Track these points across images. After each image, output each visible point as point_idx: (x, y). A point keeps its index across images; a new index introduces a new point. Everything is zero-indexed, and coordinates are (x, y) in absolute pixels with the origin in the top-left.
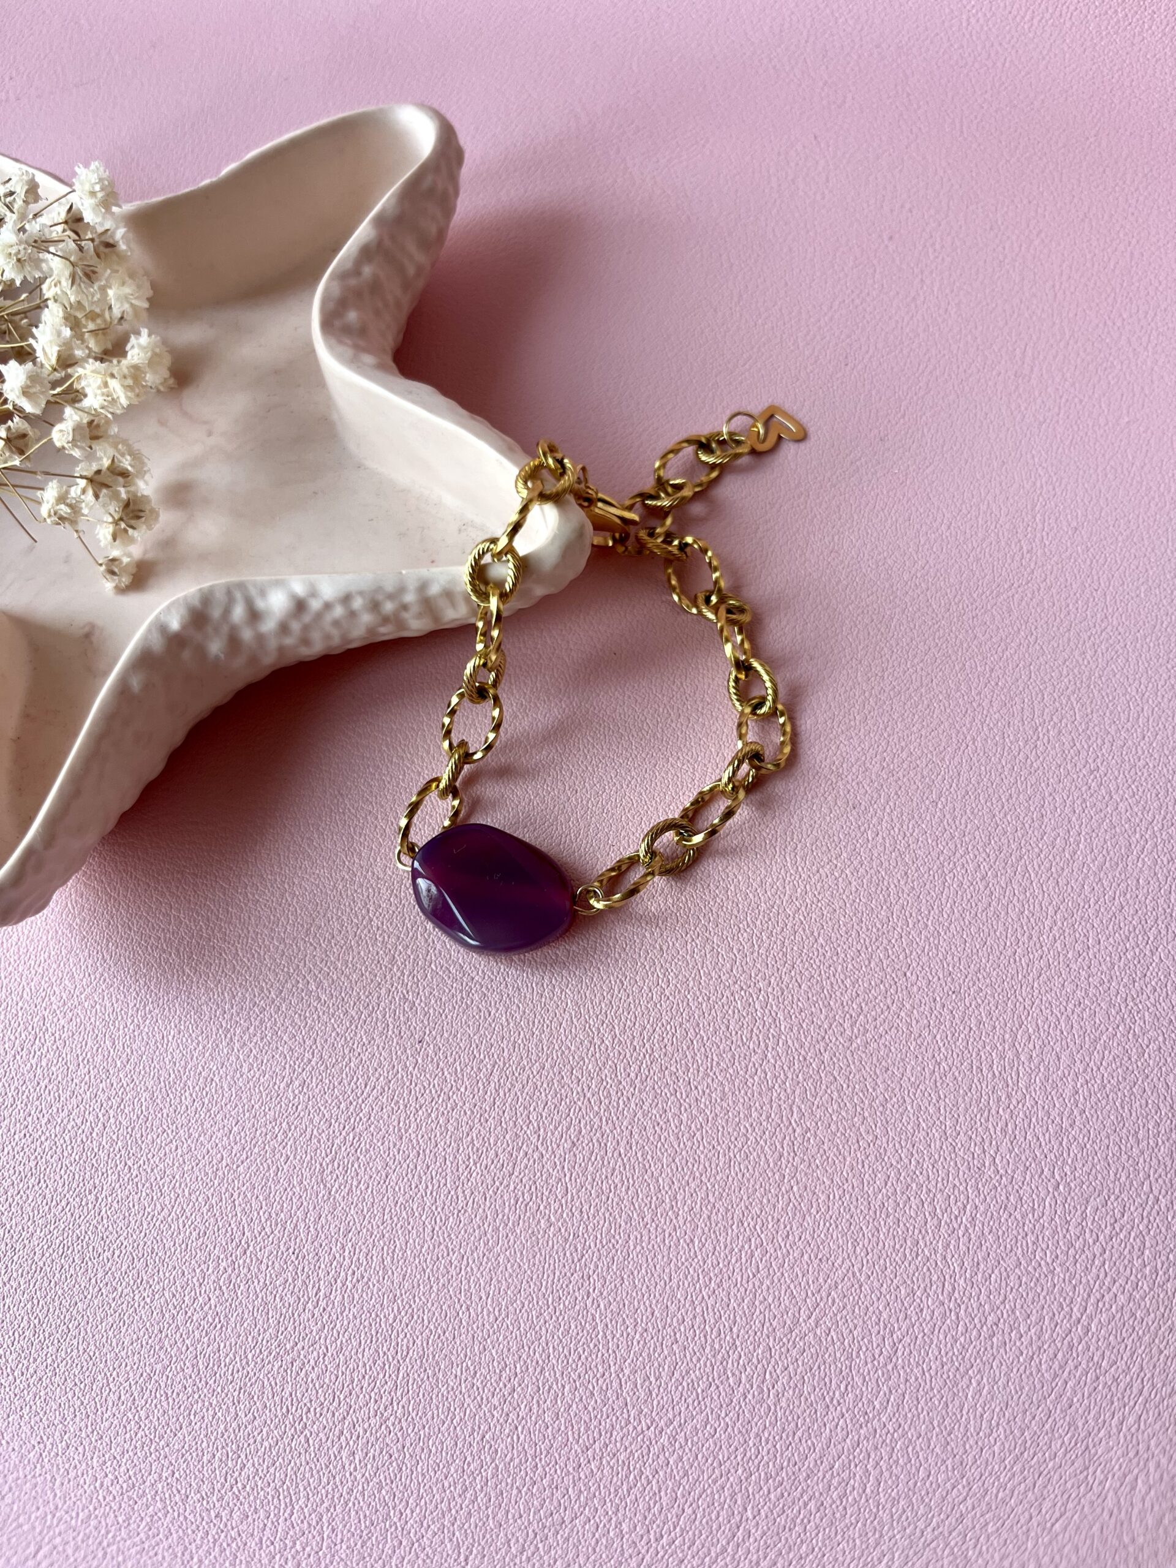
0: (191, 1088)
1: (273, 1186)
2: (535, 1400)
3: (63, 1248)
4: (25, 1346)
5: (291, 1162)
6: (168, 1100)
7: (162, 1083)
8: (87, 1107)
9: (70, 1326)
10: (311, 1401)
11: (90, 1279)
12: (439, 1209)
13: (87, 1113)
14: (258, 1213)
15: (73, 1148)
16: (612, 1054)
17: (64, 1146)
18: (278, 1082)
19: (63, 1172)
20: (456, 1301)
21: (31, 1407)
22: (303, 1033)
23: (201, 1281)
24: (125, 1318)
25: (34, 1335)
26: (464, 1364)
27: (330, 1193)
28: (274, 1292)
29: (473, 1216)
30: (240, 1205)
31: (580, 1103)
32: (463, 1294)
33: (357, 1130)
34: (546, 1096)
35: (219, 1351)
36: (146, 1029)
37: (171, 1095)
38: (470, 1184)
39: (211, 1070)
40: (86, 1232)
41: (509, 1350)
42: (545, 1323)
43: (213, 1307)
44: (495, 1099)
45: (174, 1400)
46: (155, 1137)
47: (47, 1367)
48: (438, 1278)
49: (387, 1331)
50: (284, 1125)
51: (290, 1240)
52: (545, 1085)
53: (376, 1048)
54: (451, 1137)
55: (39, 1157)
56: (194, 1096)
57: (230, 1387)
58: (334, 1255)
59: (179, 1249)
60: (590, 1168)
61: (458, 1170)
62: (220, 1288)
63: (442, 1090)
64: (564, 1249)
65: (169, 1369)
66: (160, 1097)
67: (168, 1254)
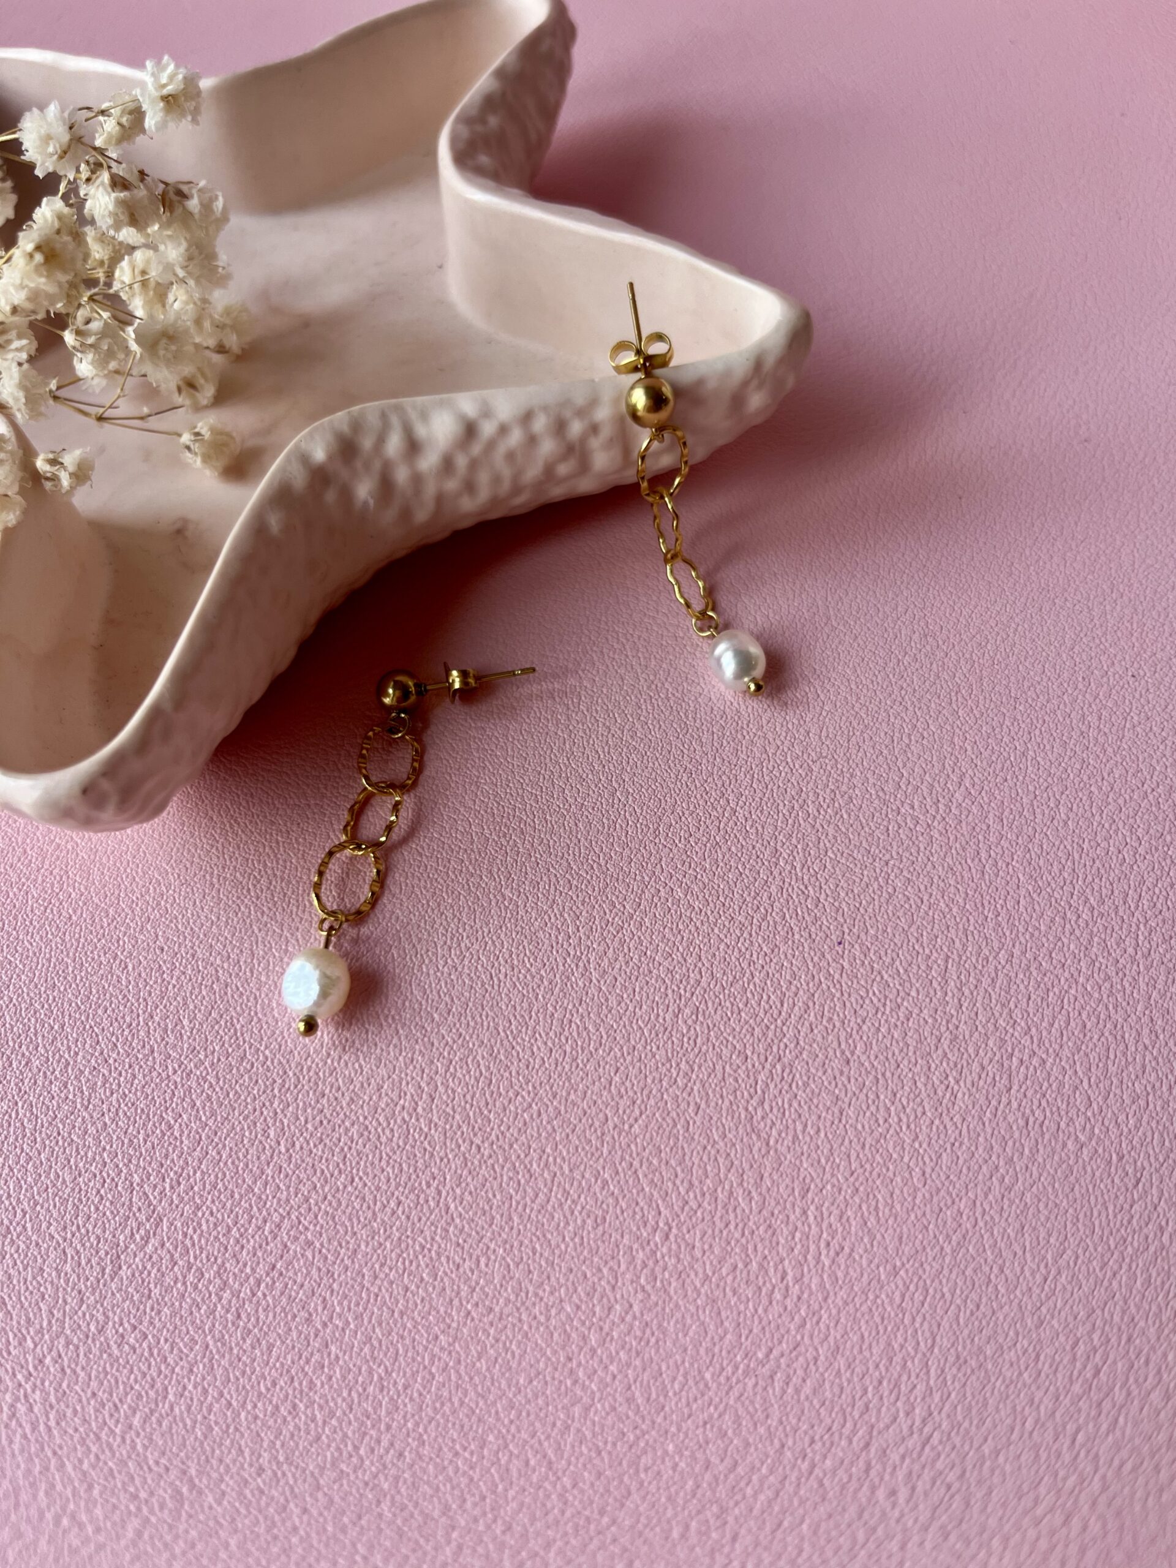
0: (543, 1035)
1: (685, 1146)
2: (1131, 1380)
3: (404, 1263)
4: (370, 1409)
5: (705, 1112)
6: (514, 1054)
7: (502, 1034)
8: (403, 1075)
9: (434, 1370)
10: (813, 1427)
11: (451, 1301)
12: (925, 1145)
13: (404, 1083)
14: (674, 1184)
15: (392, 1130)
16: (1095, 930)
17: (379, 1130)
18: (661, 1014)
19: (383, 1163)
20: (982, 1261)
21: (393, 1498)
22: (681, 949)
23: (613, 1282)
24: (514, 1347)
25: (382, 1390)
26: (1018, 1345)
27: (768, 1144)
28: (722, 1284)
29: (973, 1148)
30: (646, 1176)
31: (1073, 992)
32: (989, 1253)
33: (785, 1060)
34: (1026, 987)
35: (661, 1374)
36: (466, 971)
37: (518, 1048)
38: (956, 1108)
39: (566, 1009)
40: (433, 1239)
41: (1076, 1318)
42: (1114, 1275)
43: (638, 1314)
44: (960, 1000)
45: (610, 1453)
46: (506, 1102)
47: (408, 1435)
48: (948, 1236)
49: (897, 1315)
50: (683, 1065)
51: (727, 1212)
52: (1021, 976)
53: (783, 957)
54: (915, 1053)
55: (346, 1149)
56: (550, 1044)
57: (689, 1422)
58: (794, 1224)
59: (571, 1244)
60: (1113, 1069)
61: (935, 1093)
62: (643, 1289)
63: (886, 997)
64: (1109, 1175)
65: (593, 1409)
66: (502, 1052)
67: (557, 1252)
